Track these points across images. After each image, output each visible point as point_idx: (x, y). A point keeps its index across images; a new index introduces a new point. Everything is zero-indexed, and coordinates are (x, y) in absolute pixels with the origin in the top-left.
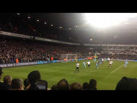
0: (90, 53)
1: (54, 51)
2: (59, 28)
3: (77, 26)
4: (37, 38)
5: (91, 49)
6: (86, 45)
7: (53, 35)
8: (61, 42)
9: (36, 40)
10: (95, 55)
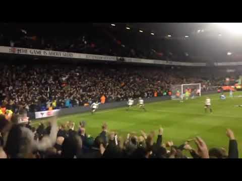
0: (228, 79)
1: (158, 80)
2: (166, 37)
3: (199, 31)
4: (128, 60)
5: (229, 71)
6: (220, 64)
7: (155, 51)
8: (171, 63)
9: (126, 63)
10: (237, 83)
